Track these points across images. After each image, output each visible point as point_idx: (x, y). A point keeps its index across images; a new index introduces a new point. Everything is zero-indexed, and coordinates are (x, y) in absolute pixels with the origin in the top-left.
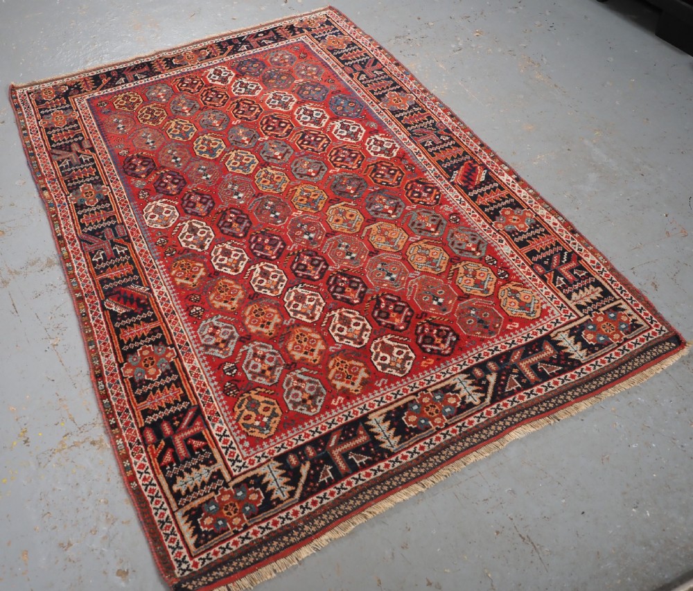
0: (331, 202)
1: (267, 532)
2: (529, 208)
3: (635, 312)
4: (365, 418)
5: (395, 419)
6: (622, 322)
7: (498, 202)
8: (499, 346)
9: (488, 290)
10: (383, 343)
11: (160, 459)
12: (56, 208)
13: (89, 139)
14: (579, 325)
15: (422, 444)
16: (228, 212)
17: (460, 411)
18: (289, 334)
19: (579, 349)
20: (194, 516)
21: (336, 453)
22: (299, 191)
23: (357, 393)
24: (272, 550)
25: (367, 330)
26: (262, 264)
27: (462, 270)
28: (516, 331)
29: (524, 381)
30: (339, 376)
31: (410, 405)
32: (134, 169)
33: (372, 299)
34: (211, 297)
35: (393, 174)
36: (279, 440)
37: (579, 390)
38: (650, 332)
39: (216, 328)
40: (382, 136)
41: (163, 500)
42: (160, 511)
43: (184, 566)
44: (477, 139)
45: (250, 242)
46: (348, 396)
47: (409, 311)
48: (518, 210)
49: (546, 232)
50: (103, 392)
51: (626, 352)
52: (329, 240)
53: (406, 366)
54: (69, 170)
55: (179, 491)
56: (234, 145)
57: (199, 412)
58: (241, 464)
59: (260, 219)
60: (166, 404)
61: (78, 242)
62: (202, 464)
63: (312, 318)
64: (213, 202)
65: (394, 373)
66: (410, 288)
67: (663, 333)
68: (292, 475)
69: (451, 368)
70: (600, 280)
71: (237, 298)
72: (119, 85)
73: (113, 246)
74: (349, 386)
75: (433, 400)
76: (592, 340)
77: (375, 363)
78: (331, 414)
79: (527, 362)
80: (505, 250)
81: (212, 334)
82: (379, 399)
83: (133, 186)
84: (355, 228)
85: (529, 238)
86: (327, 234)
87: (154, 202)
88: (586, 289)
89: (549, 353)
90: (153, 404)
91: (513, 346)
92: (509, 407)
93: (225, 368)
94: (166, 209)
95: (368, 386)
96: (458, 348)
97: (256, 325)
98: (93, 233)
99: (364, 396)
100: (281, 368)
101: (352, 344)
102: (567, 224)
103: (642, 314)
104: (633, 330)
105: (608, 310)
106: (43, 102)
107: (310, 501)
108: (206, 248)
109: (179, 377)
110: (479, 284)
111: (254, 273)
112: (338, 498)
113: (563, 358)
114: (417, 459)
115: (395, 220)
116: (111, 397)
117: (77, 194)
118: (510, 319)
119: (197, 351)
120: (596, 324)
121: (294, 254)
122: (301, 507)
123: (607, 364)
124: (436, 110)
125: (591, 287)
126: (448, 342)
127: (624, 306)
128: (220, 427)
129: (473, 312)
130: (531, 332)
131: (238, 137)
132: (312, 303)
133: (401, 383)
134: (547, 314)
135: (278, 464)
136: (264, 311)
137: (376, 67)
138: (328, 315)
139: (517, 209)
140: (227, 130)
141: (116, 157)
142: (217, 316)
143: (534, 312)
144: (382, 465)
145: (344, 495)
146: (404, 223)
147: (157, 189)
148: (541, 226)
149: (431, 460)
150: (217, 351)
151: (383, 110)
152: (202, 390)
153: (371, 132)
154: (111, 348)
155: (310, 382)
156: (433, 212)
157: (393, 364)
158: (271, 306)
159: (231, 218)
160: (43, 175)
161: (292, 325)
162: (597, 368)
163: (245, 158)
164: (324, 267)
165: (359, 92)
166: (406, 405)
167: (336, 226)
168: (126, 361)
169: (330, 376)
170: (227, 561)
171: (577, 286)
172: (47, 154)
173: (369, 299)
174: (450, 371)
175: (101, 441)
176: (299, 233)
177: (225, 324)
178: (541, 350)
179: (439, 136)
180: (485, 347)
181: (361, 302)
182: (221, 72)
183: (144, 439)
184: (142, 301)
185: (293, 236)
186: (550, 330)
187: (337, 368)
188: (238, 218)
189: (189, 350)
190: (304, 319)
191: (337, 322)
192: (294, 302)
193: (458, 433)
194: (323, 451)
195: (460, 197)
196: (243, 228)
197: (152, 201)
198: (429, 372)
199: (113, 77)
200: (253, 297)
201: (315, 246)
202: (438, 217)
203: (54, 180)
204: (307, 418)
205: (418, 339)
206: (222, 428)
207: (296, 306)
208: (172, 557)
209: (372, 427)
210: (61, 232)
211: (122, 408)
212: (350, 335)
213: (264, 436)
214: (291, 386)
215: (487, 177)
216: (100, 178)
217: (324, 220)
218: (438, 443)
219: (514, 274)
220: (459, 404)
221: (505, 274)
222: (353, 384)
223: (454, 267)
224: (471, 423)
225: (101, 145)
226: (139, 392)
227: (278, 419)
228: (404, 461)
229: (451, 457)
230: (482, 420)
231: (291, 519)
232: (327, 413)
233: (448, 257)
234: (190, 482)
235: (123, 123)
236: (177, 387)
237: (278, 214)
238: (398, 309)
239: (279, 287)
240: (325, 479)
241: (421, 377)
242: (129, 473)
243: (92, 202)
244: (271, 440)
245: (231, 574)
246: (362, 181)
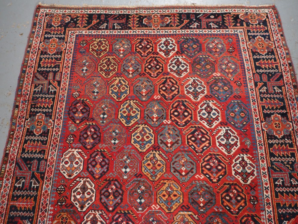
0: (182, 207)
12: (16, 127)
13: (62, 73)
22: (167, 185)
32: (75, 113)
35: (239, 202)
40: (249, 158)
54: (38, 96)
56: (145, 119)
59: (130, 200)
64: (108, 168)
72: (101, 29)
83: (68, 128)
87: (73, 150)
94: (77, 160)
106: (51, 26)
131: (152, 112)
140: (147, 102)
141: (70, 96)
147: (80, 138)
153: (243, 150)
159: (112, 189)
160: (21, 94)
163: (147, 135)
172: (32, 75)
179: (291, 177)
182: (169, 43)
188: (117, 191)
196: (115, 202)
197: (72, 148)
199: (101, 21)
216: (52, 112)
225: (66, 82)
235: (87, 66)
237: (143, 201)
243: (38, 131)
246: (214, 197)
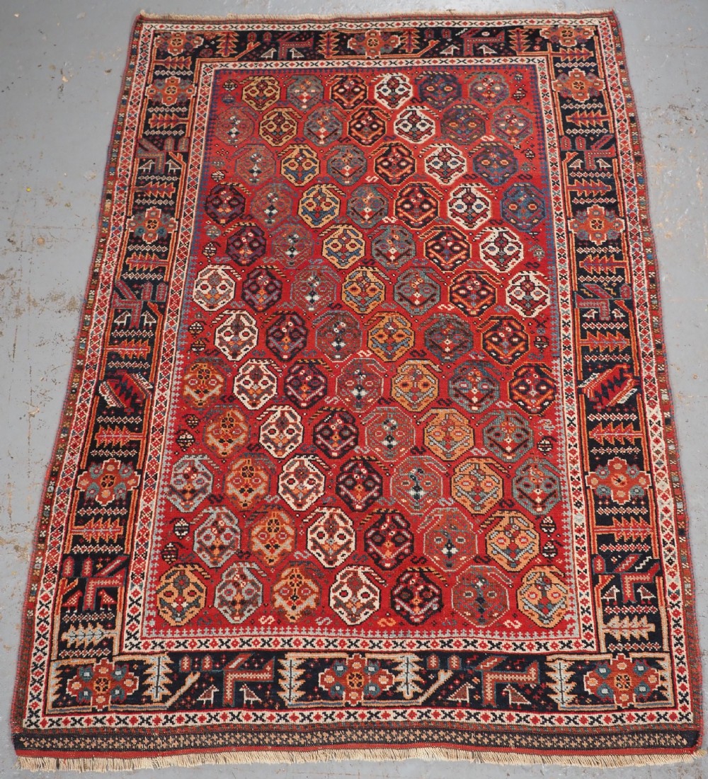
0: (413, 354)
1: (122, 725)
2: (650, 472)
3: (673, 678)
4: (281, 654)
5: (311, 669)
6: (645, 683)
7: (618, 445)
8: (480, 641)
9: (518, 563)
10: (355, 573)
11: (66, 599)
12: (109, 231)
13: (190, 139)
14: (590, 661)
15: (320, 712)
16: (288, 317)
17: (384, 696)
18: (264, 514)
19: (568, 690)
20: (67, 673)
21: (230, 677)
22: (386, 320)
23: (291, 621)
24: (116, 745)
25: (348, 550)
26: (286, 408)
27: (504, 523)
28: (512, 633)
29: (477, 697)
30: (285, 592)
31: (336, 663)
32: (217, 207)
33: (379, 512)
34: (210, 429)
35: (515, 344)
36: (185, 635)
37: (530, 739)
38: (670, 712)
39: (194, 470)
40: (538, 277)
41: (48, 643)
42: (39, 654)
43: (34, 719)
44: (658, 334)
45: (289, 371)
46: (281, 619)
47: (408, 547)
48: (634, 470)
49: (646, 517)
50: (49, 496)
51: (619, 722)
52: (378, 408)
53: (362, 615)
54: (147, 178)
55: (66, 641)
56: (349, 216)
57: (126, 564)
58: (135, 642)
59: (319, 343)
60: (101, 539)
61: (110, 290)
62: (101, 623)
63: (300, 506)
64: (279, 296)
65: (344, 617)
66: (430, 517)
67: (684, 721)
68: (177, 678)
69: (408, 641)
70: (663, 614)
71: (236, 441)
72: (264, 60)
73: (143, 311)
74: (288, 609)
75: (364, 669)
76: (592, 688)
77: (332, 595)
78: (251, 631)
79: (496, 677)
80: (577, 518)
81: (187, 476)
82: (309, 639)
83: (205, 232)
84: (419, 405)
85: (618, 517)
86: (382, 398)
87: (216, 267)
88: (636, 619)
89: (529, 678)
90: (89, 533)
91: (495, 649)
92: (439, 719)
93: (178, 524)
94: (223, 283)
95: (308, 619)
96: (431, 622)
97: (237, 486)
98: (130, 283)
99: (296, 628)
100: (232, 553)
101: (321, 559)
102: (681, 518)
103: (678, 685)
104: (651, 699)
105: (641, 659)
106: (167, 55)
107: (178, 714)
108: (239, 358)
109: (128, 514)
110: (512, 550)
111: (272, 417)
112: (205, 727)
113: (540, 692)
114: (306, 726)
115: (473, 414)
116: (55, 505)
117: (140, 218)
118: (516, 614)
119: (161, 489)
120: (612, 670)
121: (329, 410)
122: (166, 717)
123: (587, 725)
124: (638, 262)
125: (644, 620)
126: (425, 609)
127: (665, 664)
128: (137, 591)
129: (480, 584)
130: (527, 643)
131: (362, 205)
132: (310, 487)
133: (344, 632)
134: (563, 630)
135: (169, 660)
136: (254, 472)
137: (607, 153)
138: (317, 510)
139: (635, 467)
140: (353, 188)
141: (207, 178)
142: (204, 455)
143: (550, 619)
144: (268, 714)
145: (212, 726)
146: (480, 426)
147: (227, 249)
148: (647, 506)
149: (319, 734)
150: (179, 500)
151: (568, 232)
152: (142, 540)
153: (530, 264)
154: (81, 446)
155: (253, 583)
156: (526, 423)
157: (349, 605)
158: (265, 470)
159: (287, 327)
160: (116, 175)
161: (273, 505)
162: (572, 724)
163: (353, 241)
164: (352, 444)
165: (556, 188)
166: (332, 661)
167: (397, 392)
168: (87, 469)
169: (277, 587)
170: (72, 735)
171: (627, 610)
172: (133, 144)
173: (375, 510)
174: (404, 645)
175: (25, 549)
176: (350, 383)
177: (206, 470)
178: (522, 670)
179: (613, 306)
180: (462, 635)
181: (364, 509)
182: (398, 84)
183: (62, 568)
184: (138, 400)
185: (342, 385)
186: (551, 650)
187: (289, 581)
188: (295, 330)
189: (154, 486)
190: (291, 502)
191: (322, 523)
192: (292, 476)
193: (365, 720)
194: (219, 668)
195: (576, 416)
196: (293, 347)
197: (214, 264)
198: (382, 634)
199: (264, 44)
200: (253, 448)
201: (358, 410)
202: (527, 433)
203: (125, 187)
204: (226, 624)
205: (395, 588)
206: (138, 593)
207: (291, 482)
208: (29, 704)
209: (282, 668)
210: (100, 268)
211: (59, 523)
212: (326, 548)
213: (173, 623)
214: (230, 578)
215: (632, 401)
216: (174, 205)
217: (389, 377)
218: (337, 720)
219: (563, 557)
220: (388, 687)
221: (553, 551)
222: (294, 608)
223: (498, 514)
224: (386, 715)
225: (198, 154)
226: (82, 512)
227: (196, 611)
228: (291, 722)
229: (341, 743)
230: (400, 719)
231: (150, 724)
232: (248, 629)
233: (501, 496)
234: (80, 638)
235: (239, 127)
236: (120, 525)
237: (342, 344)
238: (399, 539)
239: (287, 449)
240: (205, 700)
241: (369, 636)
242: (32, 599)
243: (150, 236)
244: (177, 631)
245: (69, 749)
246: (469, 339)
